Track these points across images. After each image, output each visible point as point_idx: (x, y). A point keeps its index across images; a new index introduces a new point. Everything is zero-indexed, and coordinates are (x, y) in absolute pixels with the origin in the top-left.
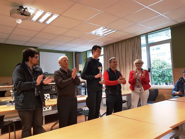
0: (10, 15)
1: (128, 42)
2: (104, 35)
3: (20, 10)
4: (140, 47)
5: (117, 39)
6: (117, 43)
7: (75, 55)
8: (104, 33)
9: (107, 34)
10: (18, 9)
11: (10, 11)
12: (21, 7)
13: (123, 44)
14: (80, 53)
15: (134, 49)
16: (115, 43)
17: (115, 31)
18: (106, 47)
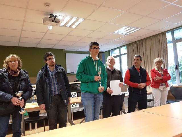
0: (43, 23)
1: (153, 39)
2: (127, 34)
3: (51, 18)
4: (165, 43)
5: (141, 37)
8: (127, 32)
9: (130, 33)
10: (49, 17)
11: (43, 20)
12: (52, 15)
13: (148, 42)
15: (159, 45)
16: (138, 41)
17: (139, 29)
18: (129, 46)
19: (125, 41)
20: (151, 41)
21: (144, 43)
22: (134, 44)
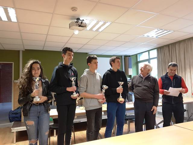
2: (158, 37)
3: (78, 22)
5: (174, 39)
6: (174, 44)
7: (124, 58)
9: (162, 36)
10: (76, 22)
11: (69, 24)
12: (78, 19)
13: (182, 45)
14: (130, 56)
16: (171, 44)
17: (172, 32)
18: (160, 49)
19: (156, 45)
20: (186, 45)
21: (177, 46)
22: (166, 48)
